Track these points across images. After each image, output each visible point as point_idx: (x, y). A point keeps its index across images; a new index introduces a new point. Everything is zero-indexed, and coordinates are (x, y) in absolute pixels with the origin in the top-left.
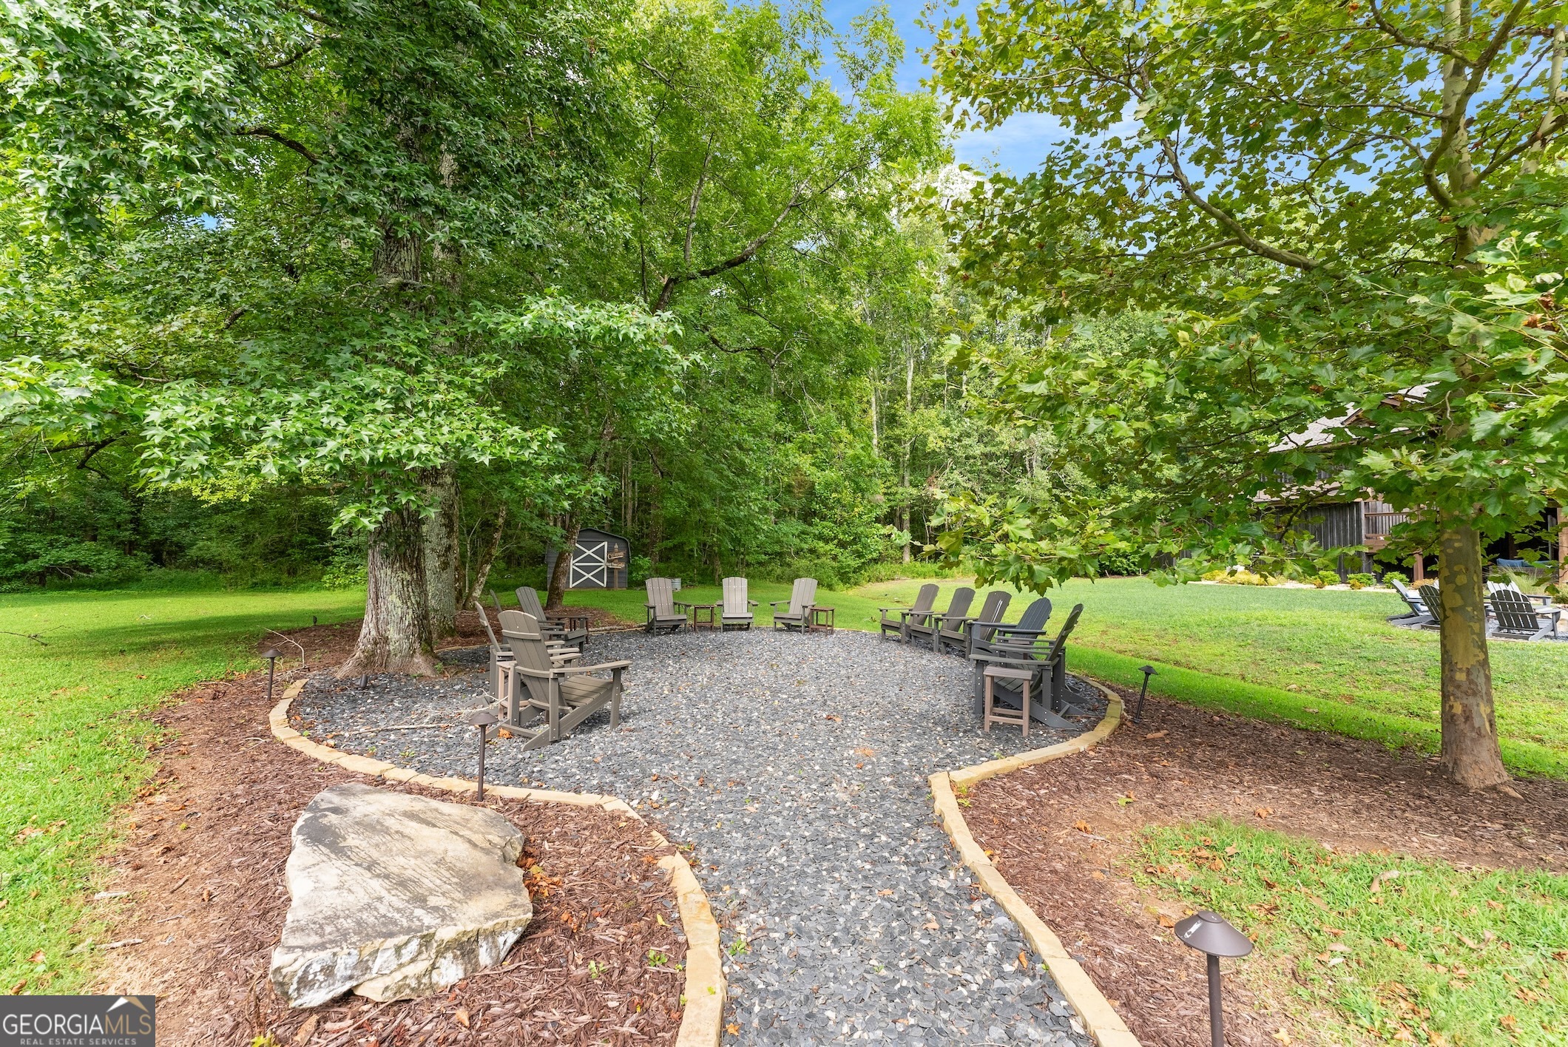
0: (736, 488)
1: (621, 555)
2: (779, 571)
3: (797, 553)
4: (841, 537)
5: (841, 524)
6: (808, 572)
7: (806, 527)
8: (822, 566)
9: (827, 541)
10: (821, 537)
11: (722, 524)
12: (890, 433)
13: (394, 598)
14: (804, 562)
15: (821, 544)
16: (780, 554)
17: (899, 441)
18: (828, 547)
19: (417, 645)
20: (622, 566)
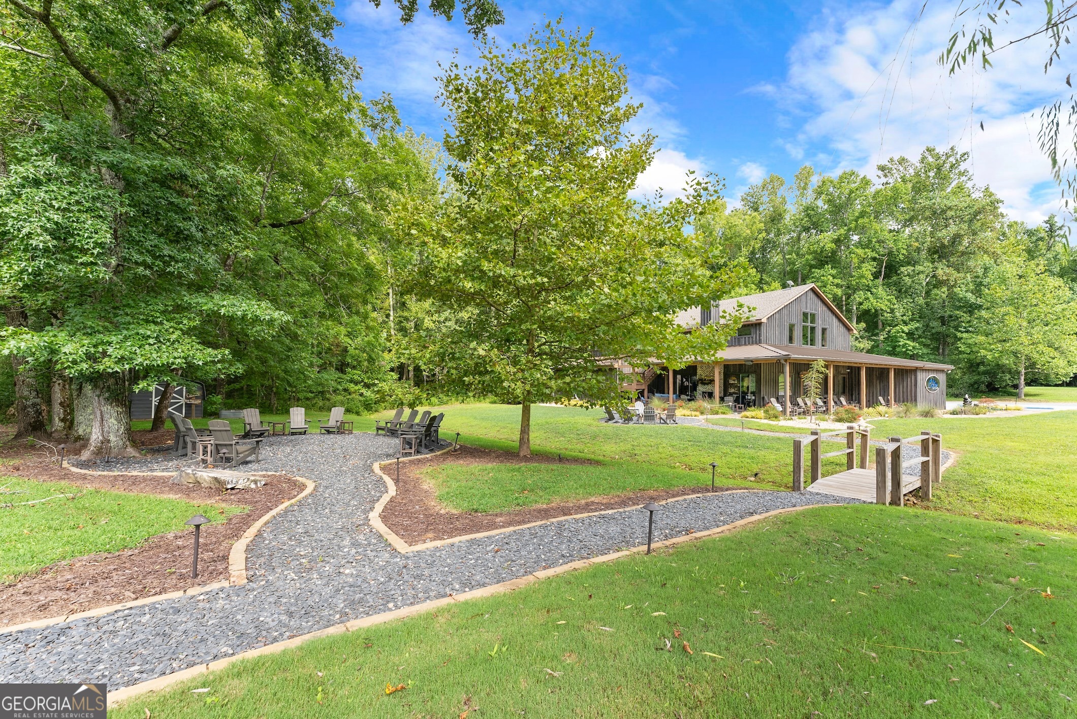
0: (290, 349)
1: (198, 394)
2: (321, 404)
3: (334, 391)
4: (366, 381)
5: (367, 372)
6: (342, 404)
7: (341, 375)
8: (352, 400)
9: (356, 383)
10: (352, 381)
11: (282, 374)
12: (402, 314)
13: (113, 420)
14: (340, 398)
15: (352, 385)
16: (322, 393)
17: (407, 319)
18: (357, 388)
19: (128, 443)
20: (199, 402)
